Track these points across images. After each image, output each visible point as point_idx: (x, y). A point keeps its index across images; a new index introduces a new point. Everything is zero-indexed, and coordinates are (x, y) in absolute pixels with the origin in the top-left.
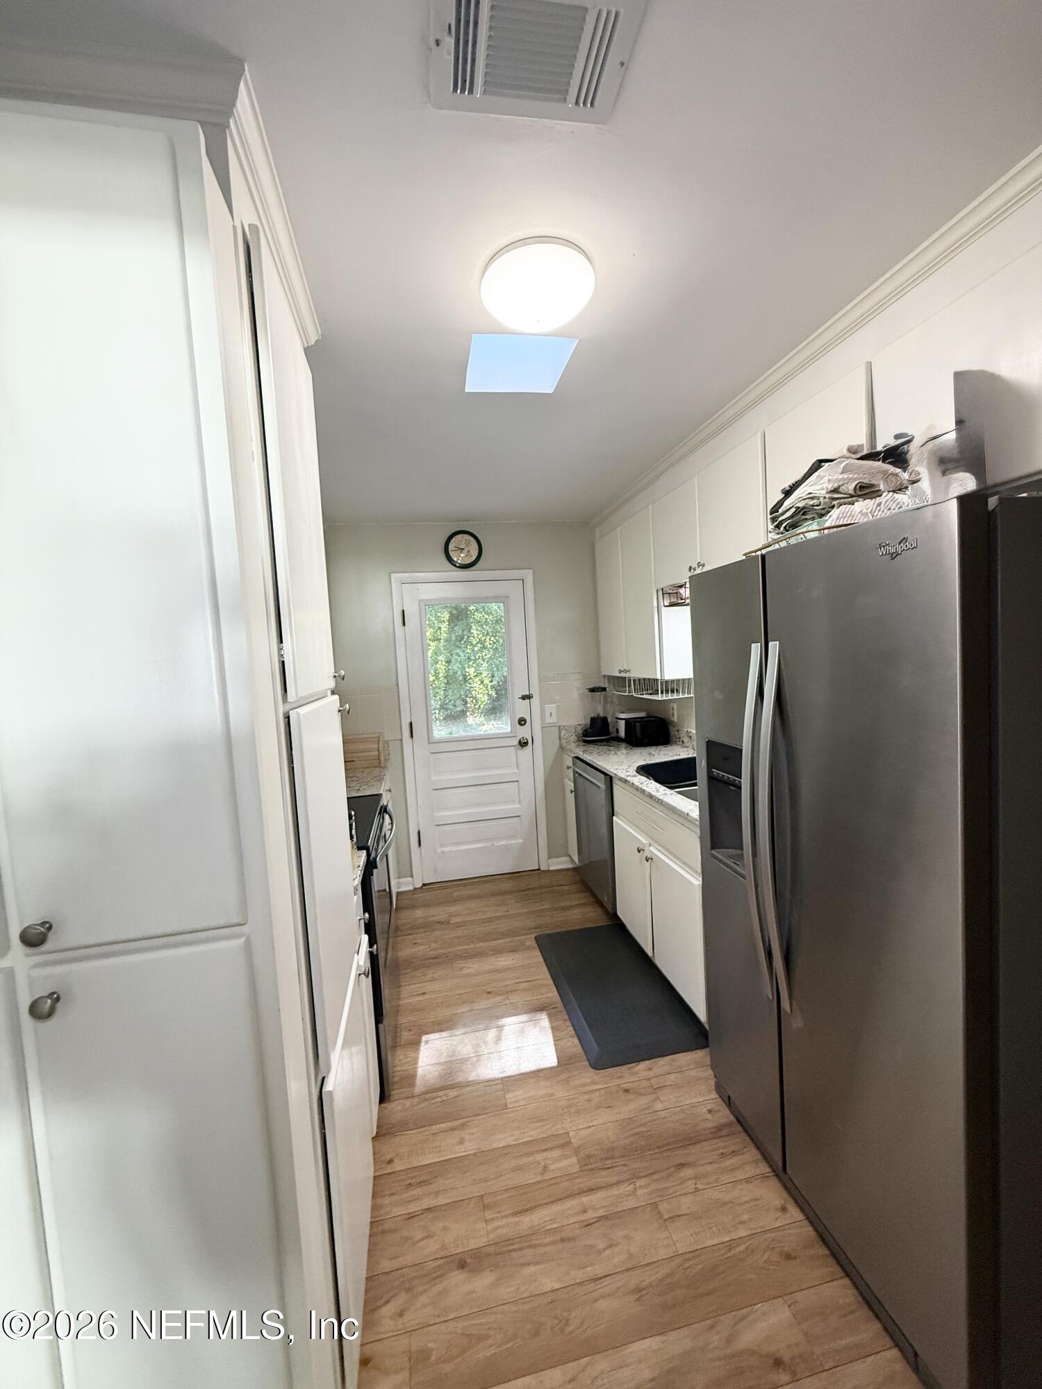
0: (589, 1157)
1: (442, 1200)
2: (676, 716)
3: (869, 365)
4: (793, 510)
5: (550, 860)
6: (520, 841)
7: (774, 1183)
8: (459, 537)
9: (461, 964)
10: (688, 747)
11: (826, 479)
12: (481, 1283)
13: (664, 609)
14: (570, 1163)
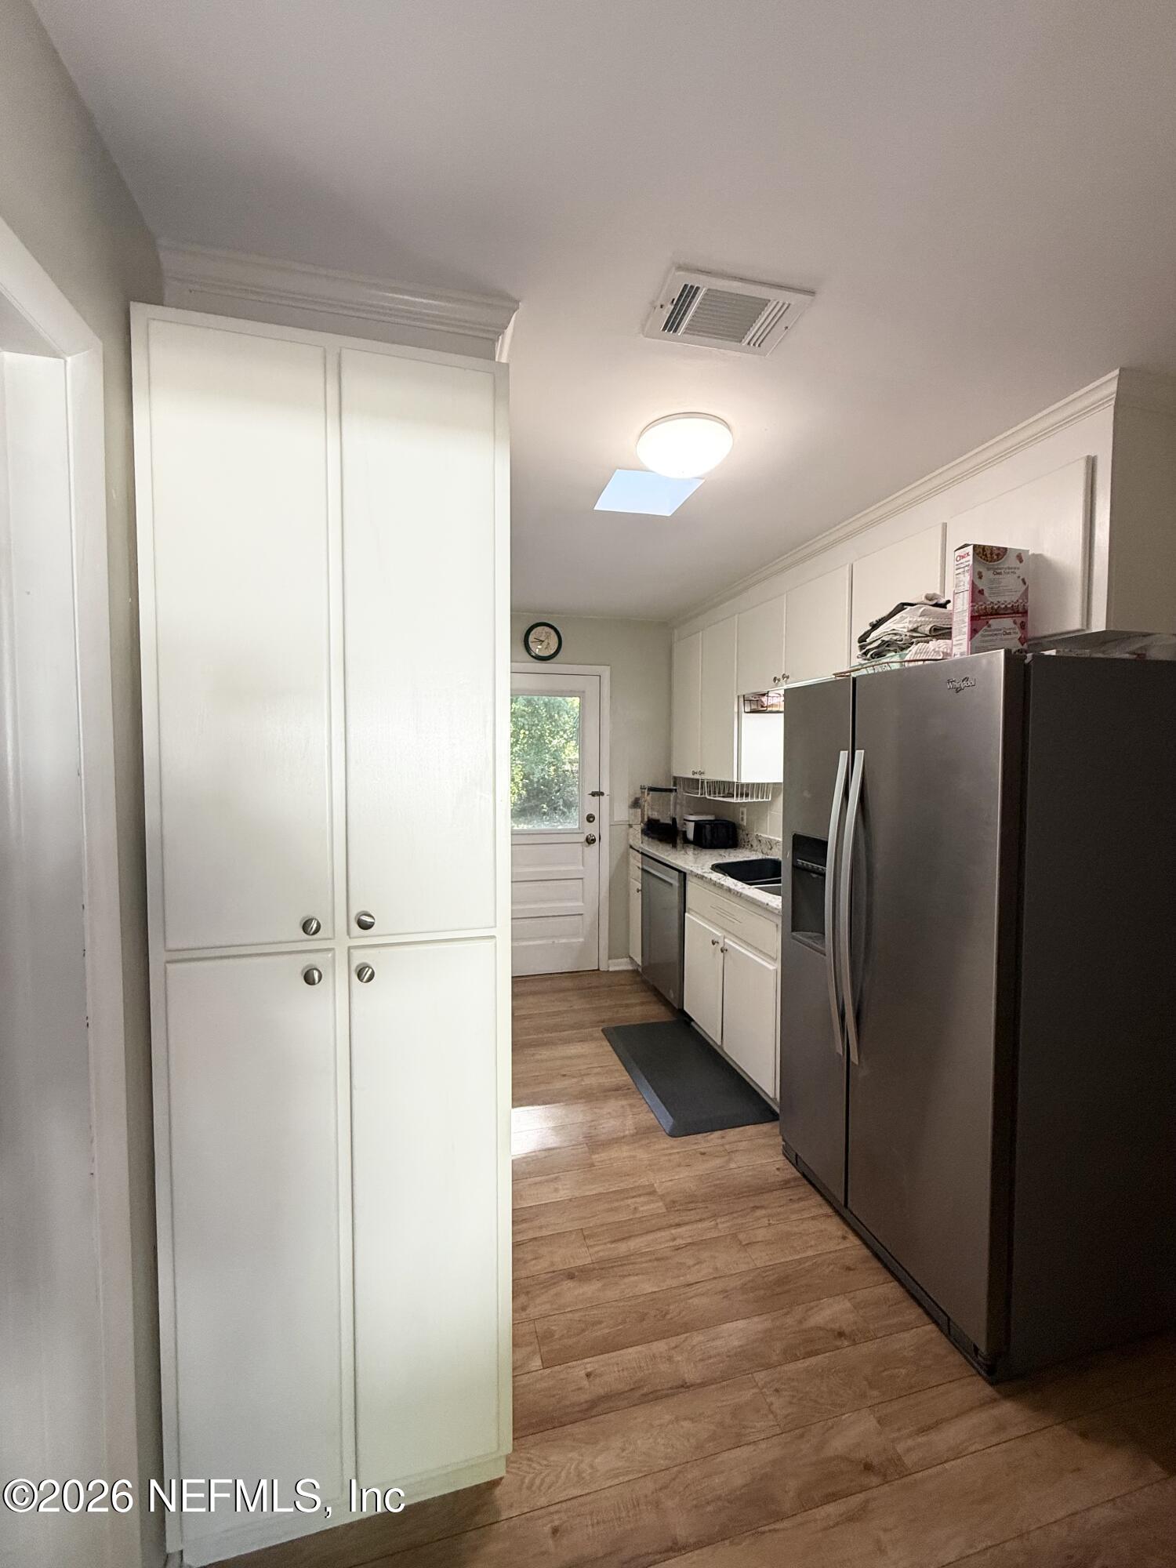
0: (674, 1202)
1: (544, 1233)
2: (745, 821)
3: (945, 526)
4: (879, 642)
5: (610, 961)
6: (581, 940)
7: (836, 1220)
8: (540, 629)
9: (532, 1051)
10: (756, 851)
11: (907, 620)
12: (590, 1289)
13: (744, 715)
14: (658, 1206)
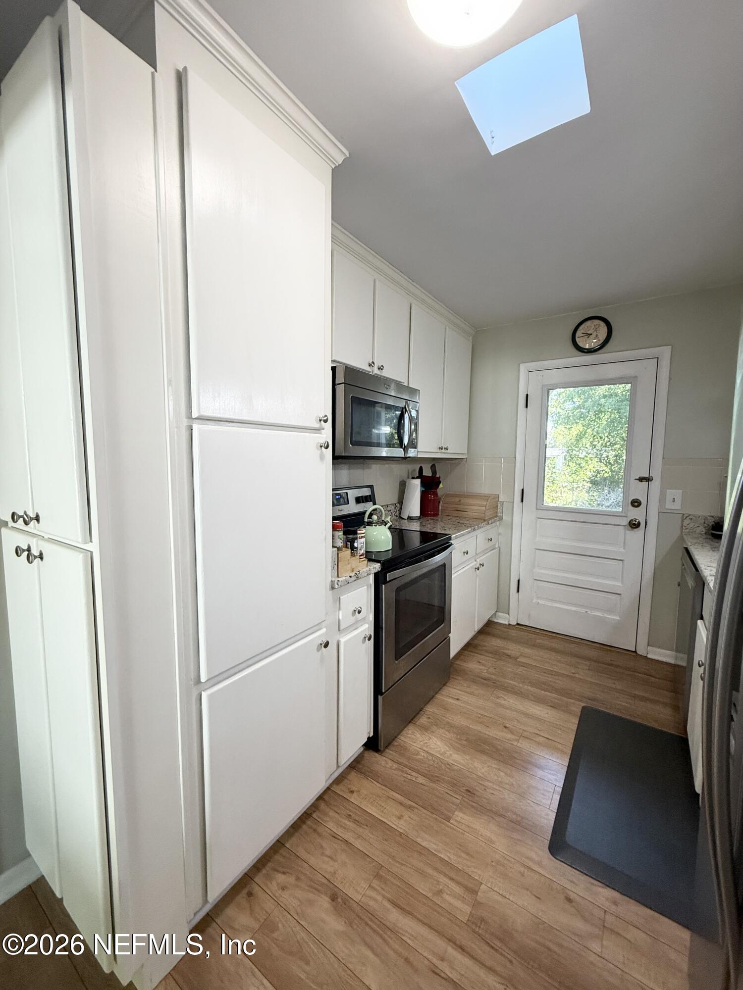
0: (483, 920)
1: (358, 844)
5: (648, 647)
6: (619, 618)
8: (589, 323)
9: (500, 693)
12: (334, 924)
14: (463, 910)
